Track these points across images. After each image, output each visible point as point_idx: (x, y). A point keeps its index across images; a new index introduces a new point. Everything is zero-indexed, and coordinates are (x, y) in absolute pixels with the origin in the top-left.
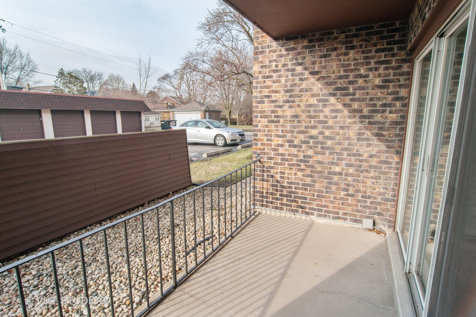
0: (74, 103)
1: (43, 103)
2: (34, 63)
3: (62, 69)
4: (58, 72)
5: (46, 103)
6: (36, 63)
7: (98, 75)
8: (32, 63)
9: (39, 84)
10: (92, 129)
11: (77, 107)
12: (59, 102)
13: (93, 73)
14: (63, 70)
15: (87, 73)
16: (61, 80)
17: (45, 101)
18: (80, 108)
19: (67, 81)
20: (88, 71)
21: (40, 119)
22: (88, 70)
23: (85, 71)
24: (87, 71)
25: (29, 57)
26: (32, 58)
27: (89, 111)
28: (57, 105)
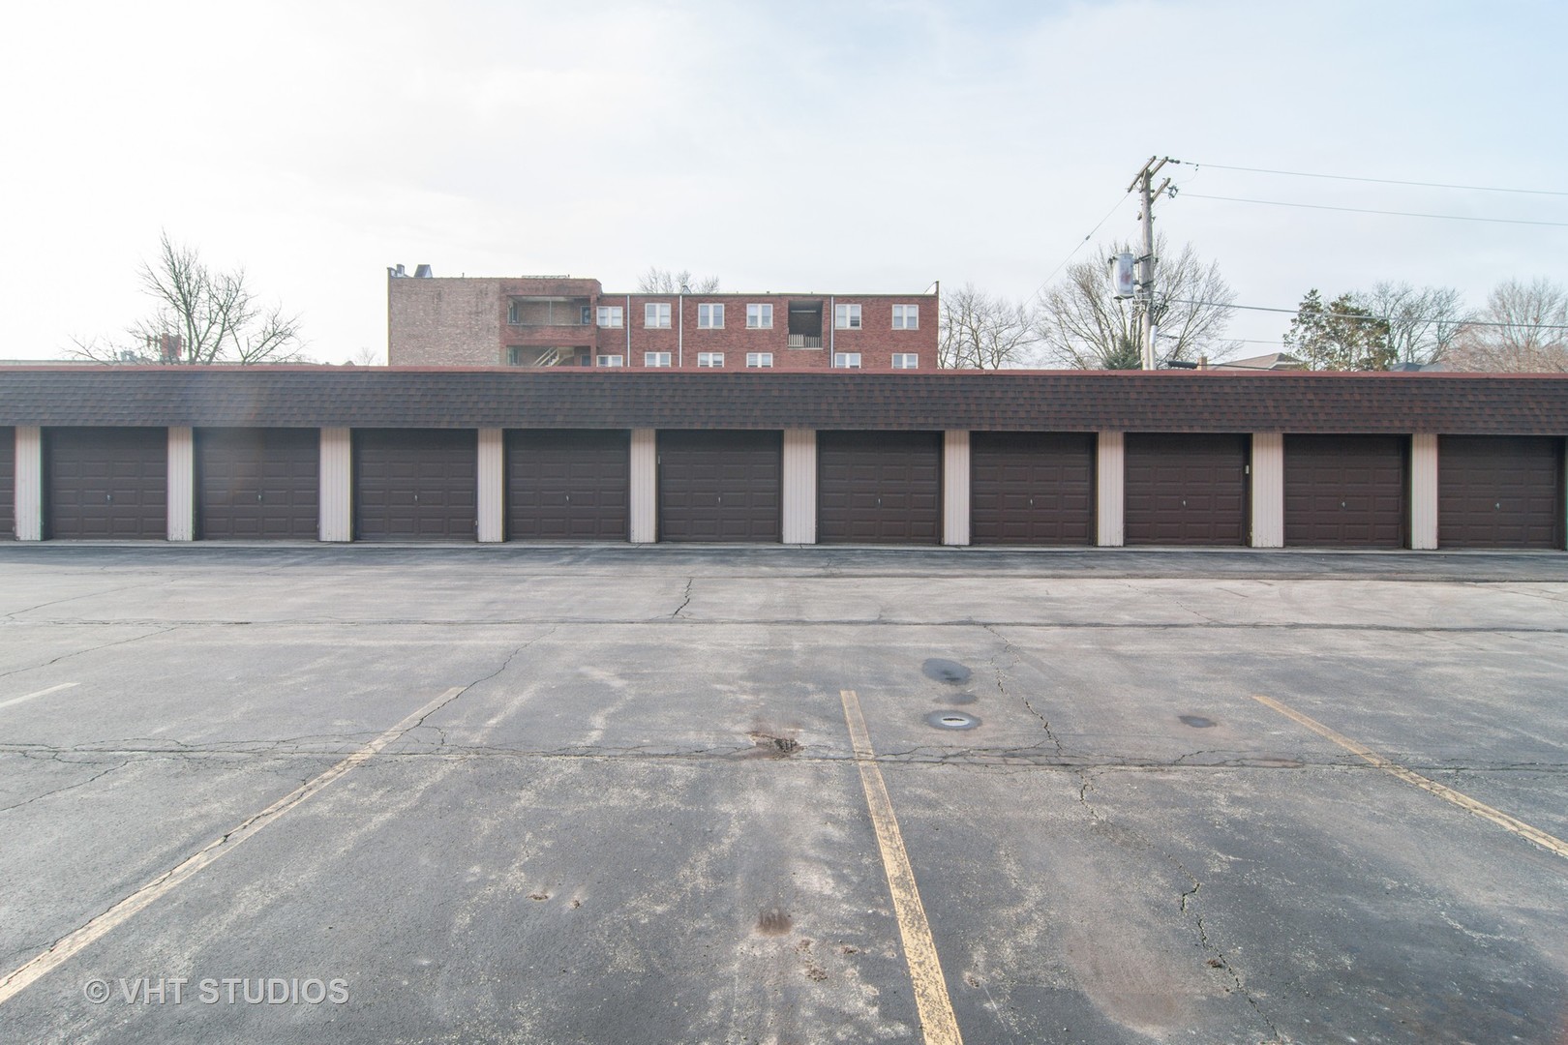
0: (1376, 404)
1: (1262, 410)
2: (1226, 290)
3: (1313, 292)
4: (1301, 304)
5: (1271, 410)
6: (1231, 291)
7: (1434, 300)
8: (1222, 291)
9: (1231, 355)
10: (1440, 518)
11: (1386, 423)
12: (1317, 403)
13: (1414, 297)
14: (1317, 295)
15: (1393, 300)
16: (1306, 329)
17: (1270, 403)
18: (1397, 424)
19: (1328, 329)
20: (1395, 291)
21: (1244, 469)
22: (1395, 289)
23: (1383, 292)
24: (1390, 293)
25: (1214, 276)
26: (1221, 278)
27: (1433, 439)
28: (1310, 417)
